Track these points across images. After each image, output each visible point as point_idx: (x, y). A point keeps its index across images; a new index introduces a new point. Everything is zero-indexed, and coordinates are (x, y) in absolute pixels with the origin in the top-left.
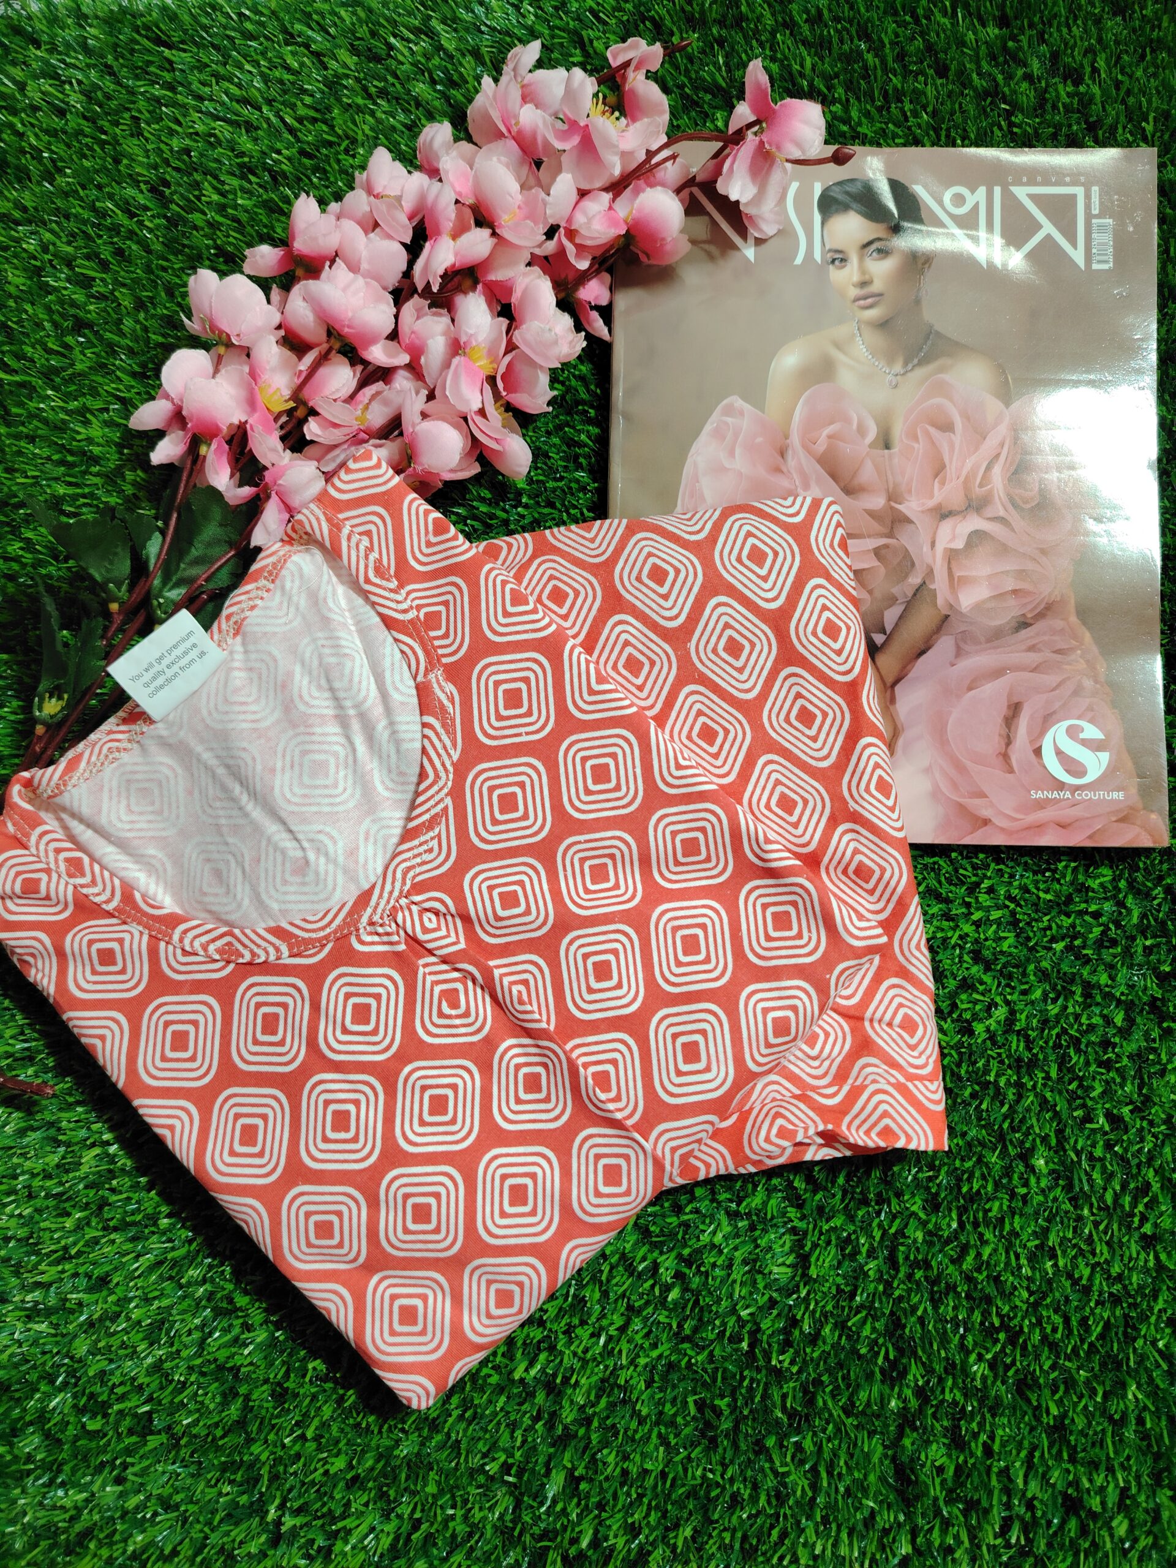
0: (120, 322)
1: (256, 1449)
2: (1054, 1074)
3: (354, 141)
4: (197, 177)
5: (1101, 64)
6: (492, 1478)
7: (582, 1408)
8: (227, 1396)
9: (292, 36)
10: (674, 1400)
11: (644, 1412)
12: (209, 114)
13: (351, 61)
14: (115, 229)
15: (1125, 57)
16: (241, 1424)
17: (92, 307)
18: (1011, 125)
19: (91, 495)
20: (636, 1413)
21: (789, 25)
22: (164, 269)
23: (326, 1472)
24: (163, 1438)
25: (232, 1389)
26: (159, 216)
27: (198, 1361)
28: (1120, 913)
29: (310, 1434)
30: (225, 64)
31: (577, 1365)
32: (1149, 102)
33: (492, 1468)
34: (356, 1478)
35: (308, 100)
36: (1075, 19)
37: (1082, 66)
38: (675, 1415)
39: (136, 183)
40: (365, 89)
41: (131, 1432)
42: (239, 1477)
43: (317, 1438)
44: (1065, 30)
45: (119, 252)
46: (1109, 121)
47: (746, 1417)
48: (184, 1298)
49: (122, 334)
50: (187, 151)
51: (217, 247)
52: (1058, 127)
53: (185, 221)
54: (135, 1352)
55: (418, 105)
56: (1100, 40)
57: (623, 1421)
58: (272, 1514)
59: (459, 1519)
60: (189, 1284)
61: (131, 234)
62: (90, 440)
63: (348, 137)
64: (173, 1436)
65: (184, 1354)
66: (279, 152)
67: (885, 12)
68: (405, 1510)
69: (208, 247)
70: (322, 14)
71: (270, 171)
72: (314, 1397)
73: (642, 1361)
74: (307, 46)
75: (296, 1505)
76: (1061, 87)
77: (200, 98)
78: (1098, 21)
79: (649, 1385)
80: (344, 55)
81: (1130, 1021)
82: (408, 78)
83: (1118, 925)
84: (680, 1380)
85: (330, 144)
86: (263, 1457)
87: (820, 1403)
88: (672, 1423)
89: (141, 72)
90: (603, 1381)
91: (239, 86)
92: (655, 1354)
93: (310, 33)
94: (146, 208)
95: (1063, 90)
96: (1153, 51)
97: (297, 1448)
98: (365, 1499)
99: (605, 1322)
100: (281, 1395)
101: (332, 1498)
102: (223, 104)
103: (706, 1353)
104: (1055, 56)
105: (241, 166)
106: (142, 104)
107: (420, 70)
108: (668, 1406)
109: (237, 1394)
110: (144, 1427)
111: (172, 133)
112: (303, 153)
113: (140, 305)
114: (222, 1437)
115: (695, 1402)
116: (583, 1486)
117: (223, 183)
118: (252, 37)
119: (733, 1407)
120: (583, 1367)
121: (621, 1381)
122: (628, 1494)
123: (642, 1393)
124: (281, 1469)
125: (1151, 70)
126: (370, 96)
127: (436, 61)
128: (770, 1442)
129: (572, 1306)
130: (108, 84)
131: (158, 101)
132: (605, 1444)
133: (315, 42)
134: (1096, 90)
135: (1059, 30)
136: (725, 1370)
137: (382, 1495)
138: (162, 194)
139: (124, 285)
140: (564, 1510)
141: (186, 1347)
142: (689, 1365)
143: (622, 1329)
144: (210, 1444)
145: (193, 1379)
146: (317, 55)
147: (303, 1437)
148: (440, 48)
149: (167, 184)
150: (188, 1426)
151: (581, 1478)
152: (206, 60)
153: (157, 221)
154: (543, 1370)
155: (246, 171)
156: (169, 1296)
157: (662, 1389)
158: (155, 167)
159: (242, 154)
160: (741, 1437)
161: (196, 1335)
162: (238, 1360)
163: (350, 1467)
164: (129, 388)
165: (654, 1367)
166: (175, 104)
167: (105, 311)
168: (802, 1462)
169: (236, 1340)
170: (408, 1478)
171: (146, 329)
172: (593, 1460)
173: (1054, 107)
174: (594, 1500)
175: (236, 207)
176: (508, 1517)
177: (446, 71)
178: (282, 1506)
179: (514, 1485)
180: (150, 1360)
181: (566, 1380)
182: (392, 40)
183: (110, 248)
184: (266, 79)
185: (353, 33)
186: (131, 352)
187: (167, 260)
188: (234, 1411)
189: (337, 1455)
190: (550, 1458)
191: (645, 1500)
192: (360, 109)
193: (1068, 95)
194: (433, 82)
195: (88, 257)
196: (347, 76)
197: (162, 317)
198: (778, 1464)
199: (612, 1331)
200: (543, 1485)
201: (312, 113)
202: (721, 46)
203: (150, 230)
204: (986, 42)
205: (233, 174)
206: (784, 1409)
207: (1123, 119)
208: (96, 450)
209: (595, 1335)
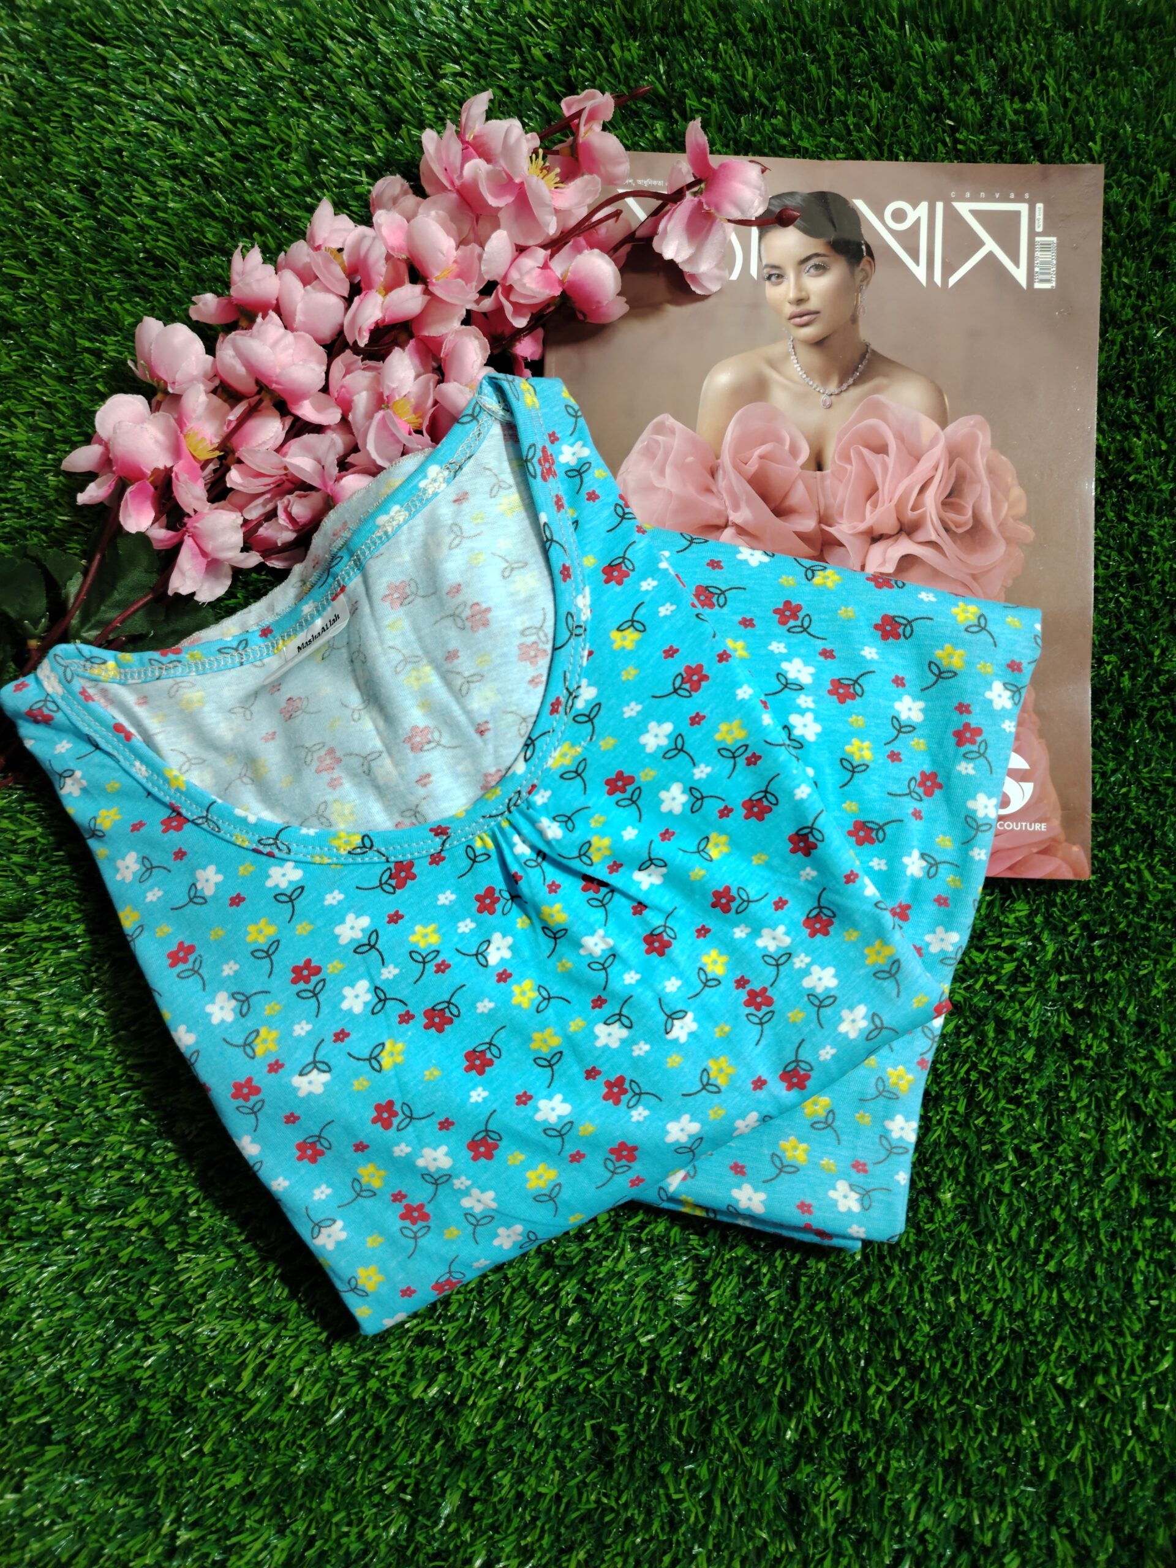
0: (45, 326)
1: (152, 1463)
2: (961, 1109)
3: (288, 145)
4: (127, 178)
5: (1049, 81)
6: (388, 1498)
7: (479, 1429)
8: (127, 1408)
9: (228, 35)
10: (573, 1422)
11: (541, 1435)
12: (142, 113)
13: (287, 63)
14: (43, 230)
15: (1075, 74)
16: (139, 1437)
17: (18, 309)
18: (956, 141)
19: (14, 500)
20: (532, 1436)
21: (733, 34)
22: (93, 272)
23: (222, 1488)
24: (63, 1448)
25: (131, 1400)
26: (88, 217)
27: (98, 1374)
28: (1035, 949)
29: (207, 1449)
30: (159, 62)
31: (476, 1386)
32: (1097, 122)
33: (389, 1487)
34: (252, 1494)
35: (242, 102)
36: (1026, 33)
37: (1030, 82)
38: (572, 1439)
39: (65, 183)
40: (301, 92)
41: (30, 1441)
42: (135, 1490)
43: (214, 1453)
44: (1014, 45)
45: (47, 253)
46: (1054, 140)
47: (643, 1443)
48: (87, 1308)
49: (48, 337)
50: (119, 151)
51: (146, 251)
52: (1003, 145)
53: (116, 223)
54: (36, 1362)
55: (354, 109)
56: (1050, 56)
57: (518, 1443)
58: (166, 1529)
59: (353, 1537)
60: (92, 1295)
61: (59, 236)
62: (14, 444)
63: (282, 141)
64: (71, 1447)
65: (85, 1365)
66: (211, 155)
67: (832, 23)
68: (300, 1527)
69: (138, 251)
70: (257, 12)
71: (202, 173)
72: (213, 1412)
73: (540, 1384)
74: (243, 46)
75: (191, 1519)
76: (1007, 103)
77: (133, 96)
78: (1048, 36)
79: (547, 1407)
80: (280, 56)
81: (1039, 1056)
82: (345, 83)
83: (1033, 962)
84: (579, 1404)
85: (264, 148)
86: (160, 1471)
87: (717, 1432)
88: (568, 1448)
89: (73, 68)
90: (502, 1402)
91: (173, 85)
92: (553, 1378)
93: (247, 33)
94: (75, 209)
95: (1010, 108)
96: (1103, 69)
97: (194, 1462)
98: (260, 1514)
99: (504, 1345)
100: (181, 1409)
101: (227, 1512)
102: (155, 103)
103: (604, 1379)
104: (1004, 71)
105: (173, 167)
106: (74, 100)
107: (358, 74)
108: (565, 1430)
109: (134, 1408)
110: (44, 1436)
111: (104, 131)
112: (236, 156)
113: (67, 307)
114: (121, 1450)
115: (593, 1427)
116: (477, 1507)
117: (154, 184)
118: (187, 34)
119: (630, 1433)
120: (482, 1389)
121: (519, 1404)
122: (522, 1517)
123: (539, 1415)
124: (177, 1483)
125: (1101, 88)
126: (305, 99)
127: (372, 65)
128: (665, 1469)
129: (472, 1328)
130: (38, 80)
131: (90, 97)
132: (501, 1465)
133: (251, 42)
134: (1043, 108)
135: (1008, 45)
136: (623, 1396)
137: (278, 1511)
138: (92, 194)
139: (51, 287)
140: (457, 1530)
141: (87, 1358)
142: (587, 1390)
143: (522, 1352)
144: (105, 1456)
145: (93, 1390)
146: (254, 55)
147: (200, 1451)
148: (377, 51)
149: (98, 185)
150: (87, 1437)
151: (475, 1500)
152: (140, 57)
153: (88, 222)
154: (441, 1392)
155: (178, 173)
156: (70, 1307)
157: (560, 1413)
158: (86, 166)
159: (174, 156)
160: (637, 1463)
161: (98, 1346)
162: (138, 1374)
163: (247, 1482)
164: (55, 392)
165: (552, 1391)
166: (108, 102)
167: (31, 312)
168: (697, 1489)
169: (137, 1352)
170: (304, 1495)
171: (73, 333)
172: (489, 1481)
173: (1000, 124)
174: (487, 1521)
175: (165, 210)
176: (402, 1537)
177: (382, 75)
178: (177, 1520)
179: (410, 1504)
180: (51, 1370)
181: (463, 1400)
182: (329, 42)
183: (39, 248)
184: (201, 80)
185: (290, 33)
186: (57, 357)
187: (96, 263)
188: (133, 1423)
189: (233, 1471)
190: (445, 1477)
191: (539, 1523)
192: (295, 113)
193: (1016, 112)
194: (370, 86)
195: (15, 257)
196: (282, 78)
197: (90, 321)
198: (672, 1490)
199: (512, 1353)
200: (438, 1505)
201: (245, 116)
202: (663, 55)
203: (80, 232)
204: (933, 56)
205: (165, 176)
206: (680, 1437)
207: (1070, 138)
208: (19, 455)
209: (495, 1357)
